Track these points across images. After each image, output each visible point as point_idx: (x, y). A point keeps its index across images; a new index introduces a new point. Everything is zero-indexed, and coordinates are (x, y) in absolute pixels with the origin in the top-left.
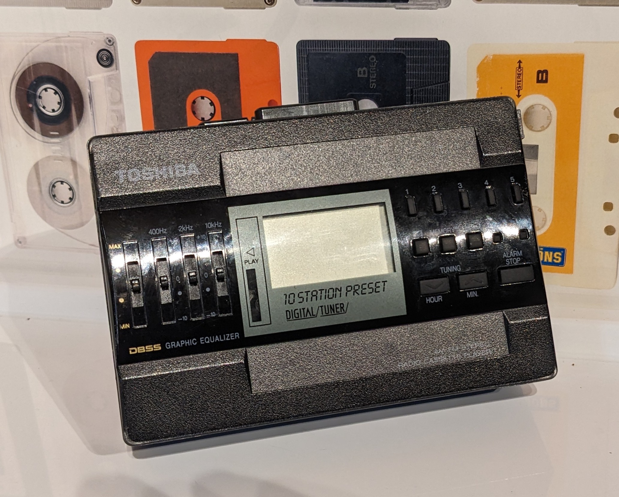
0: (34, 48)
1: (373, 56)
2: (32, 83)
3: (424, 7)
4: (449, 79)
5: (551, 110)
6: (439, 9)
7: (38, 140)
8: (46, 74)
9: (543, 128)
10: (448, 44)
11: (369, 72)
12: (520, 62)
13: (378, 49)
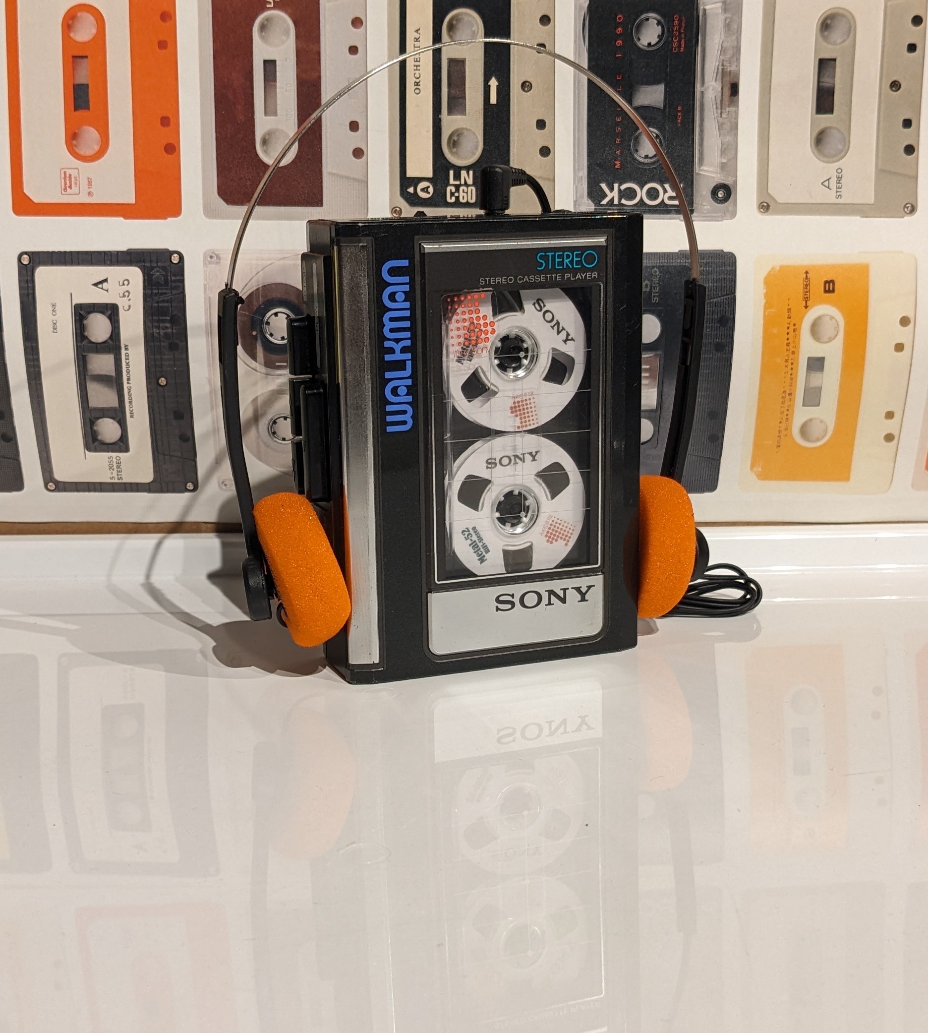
0: (266, 267)
1: (656, 269)
2: (260, 306)
3: (709, 218)
4: (734, 292)
5: (838, 320)
6: (724, 221)
7: (260, 372)
8: (279, 296)
9: (831, 340)
10: (734, 255)
11: (651, 286)
12: (807, 273)
13: (661, 261)
